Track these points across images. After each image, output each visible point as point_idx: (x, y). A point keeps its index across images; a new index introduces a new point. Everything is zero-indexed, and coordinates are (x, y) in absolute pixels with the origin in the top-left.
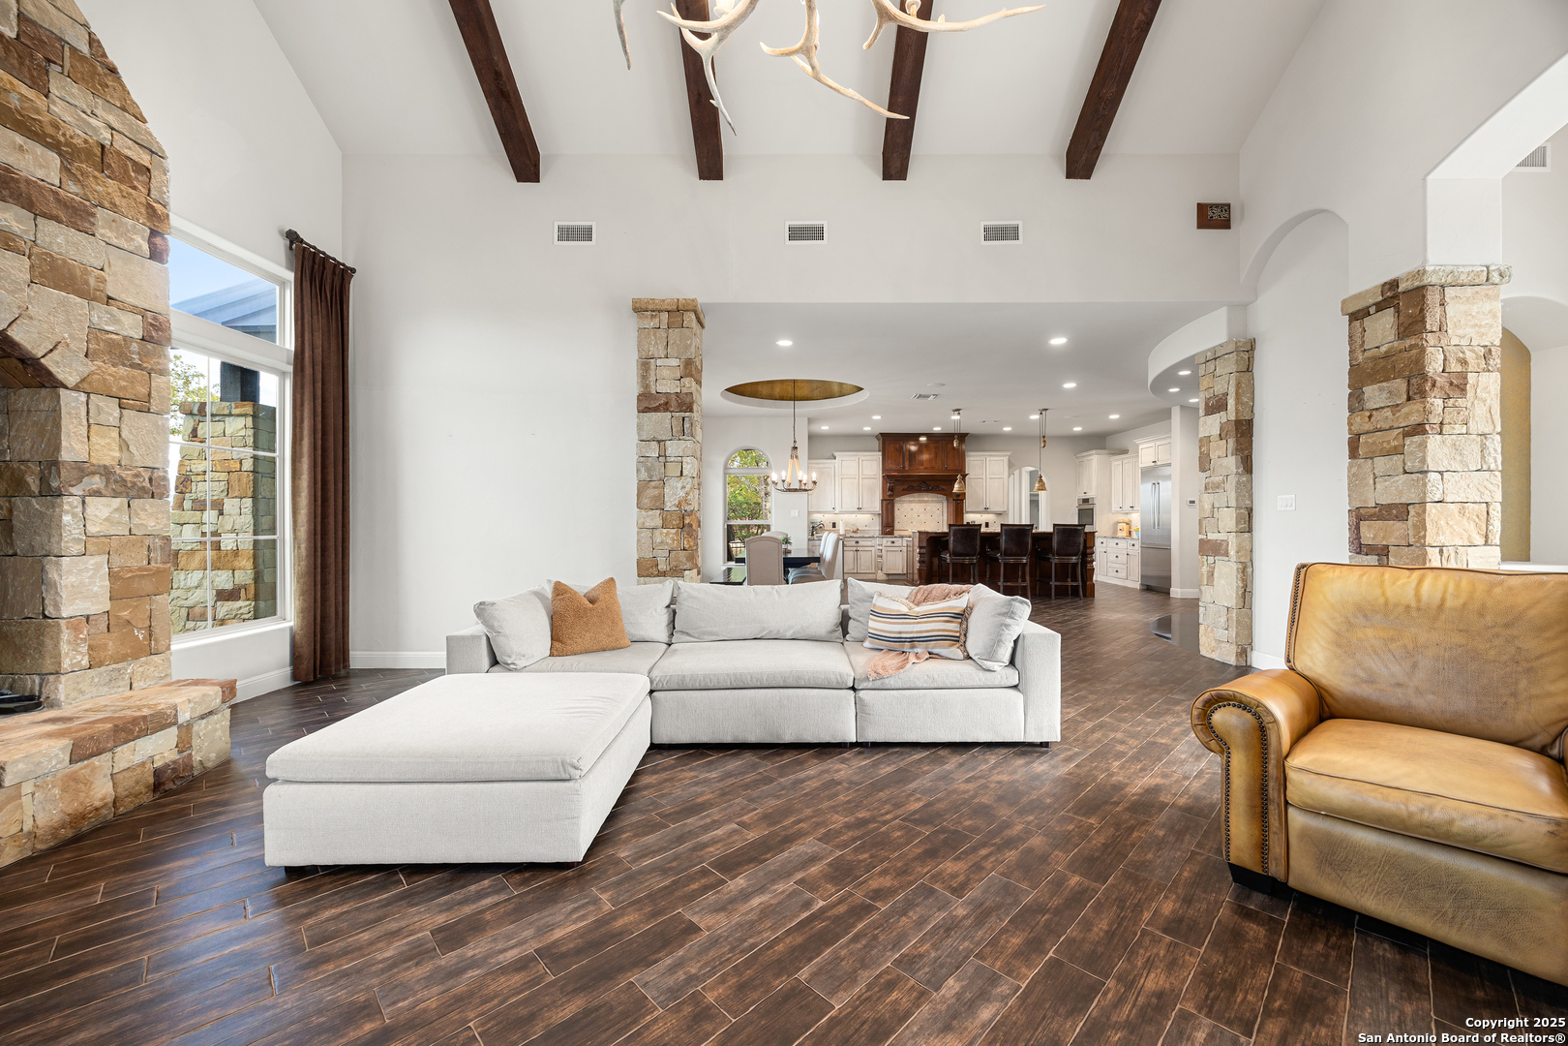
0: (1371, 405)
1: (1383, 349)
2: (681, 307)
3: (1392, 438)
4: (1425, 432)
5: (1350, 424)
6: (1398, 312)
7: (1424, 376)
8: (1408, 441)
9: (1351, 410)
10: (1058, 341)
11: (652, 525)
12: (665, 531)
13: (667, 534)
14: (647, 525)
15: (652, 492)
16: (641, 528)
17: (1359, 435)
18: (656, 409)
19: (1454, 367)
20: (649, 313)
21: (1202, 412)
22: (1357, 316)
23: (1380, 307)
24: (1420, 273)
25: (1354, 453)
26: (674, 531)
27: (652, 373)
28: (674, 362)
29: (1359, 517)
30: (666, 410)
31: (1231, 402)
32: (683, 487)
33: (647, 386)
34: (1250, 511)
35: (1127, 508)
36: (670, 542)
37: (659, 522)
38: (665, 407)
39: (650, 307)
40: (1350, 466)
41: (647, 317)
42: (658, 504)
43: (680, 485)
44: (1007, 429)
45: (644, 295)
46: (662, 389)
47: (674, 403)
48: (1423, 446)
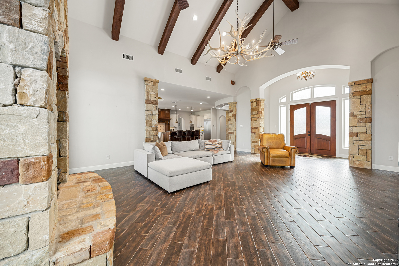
0: (253, 114)
1: (255, 107)
2: (156, 81)
3: (256, 119)
4: (259, 118)
5: (251, 116)
6: (256, 103)
7: (259, 111)
8: (258, 119)
9: (251, 114)
10: (209, 97)
11: (150, 130)
12: (153, 131)
13: (153, 132)
14: (149, 130)
15: (149, 122)
16: (147, 131)
17: (252, 118)
18: (150, 104)
19: (261, 111)
20: (149, 81)
21: (229, 112)
22: (252, 102)
23: (254, 102)
24: (259, 99)
25: (251, 120)
26: (154, 131)
27: (150, 95)
28: (155, 93)
29: (252, 128)
30: (153, 104)
31: (234, 111)
32: (156, 122)
33: (148, 98)
34: (236, 127)
35: (200, 126)
36: (154, 134)
37: (151, 129)
38: (152, 103)
39: (149, 80)
40: (251, 122)
41: (148, 82)
42: (151, 125)
43: (156, 121)
44: (180, 109)
45: (148, 77)
46: (151, 99)
47: (154, 103)
48: (259, 120)
